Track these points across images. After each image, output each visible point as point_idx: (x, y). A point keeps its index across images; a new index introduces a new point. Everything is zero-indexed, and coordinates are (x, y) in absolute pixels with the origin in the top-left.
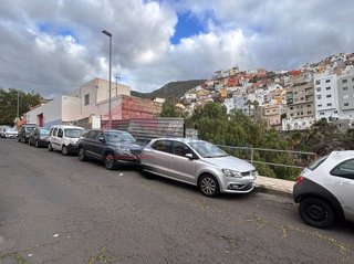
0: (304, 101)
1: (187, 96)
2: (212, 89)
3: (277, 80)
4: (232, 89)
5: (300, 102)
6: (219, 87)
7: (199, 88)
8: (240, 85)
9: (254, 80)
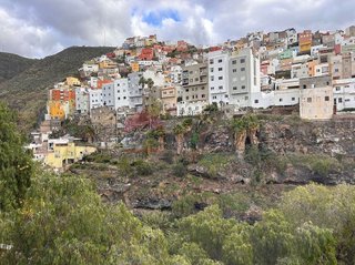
0: (198, 82)
1: (86, 68)
2: (122, 60)
3: (196, 56)
4: (146, 63)
5: (194, 83)
6: (129, 59)
7: (104, 58)
8: (156, 59)
9: (173, 54)
